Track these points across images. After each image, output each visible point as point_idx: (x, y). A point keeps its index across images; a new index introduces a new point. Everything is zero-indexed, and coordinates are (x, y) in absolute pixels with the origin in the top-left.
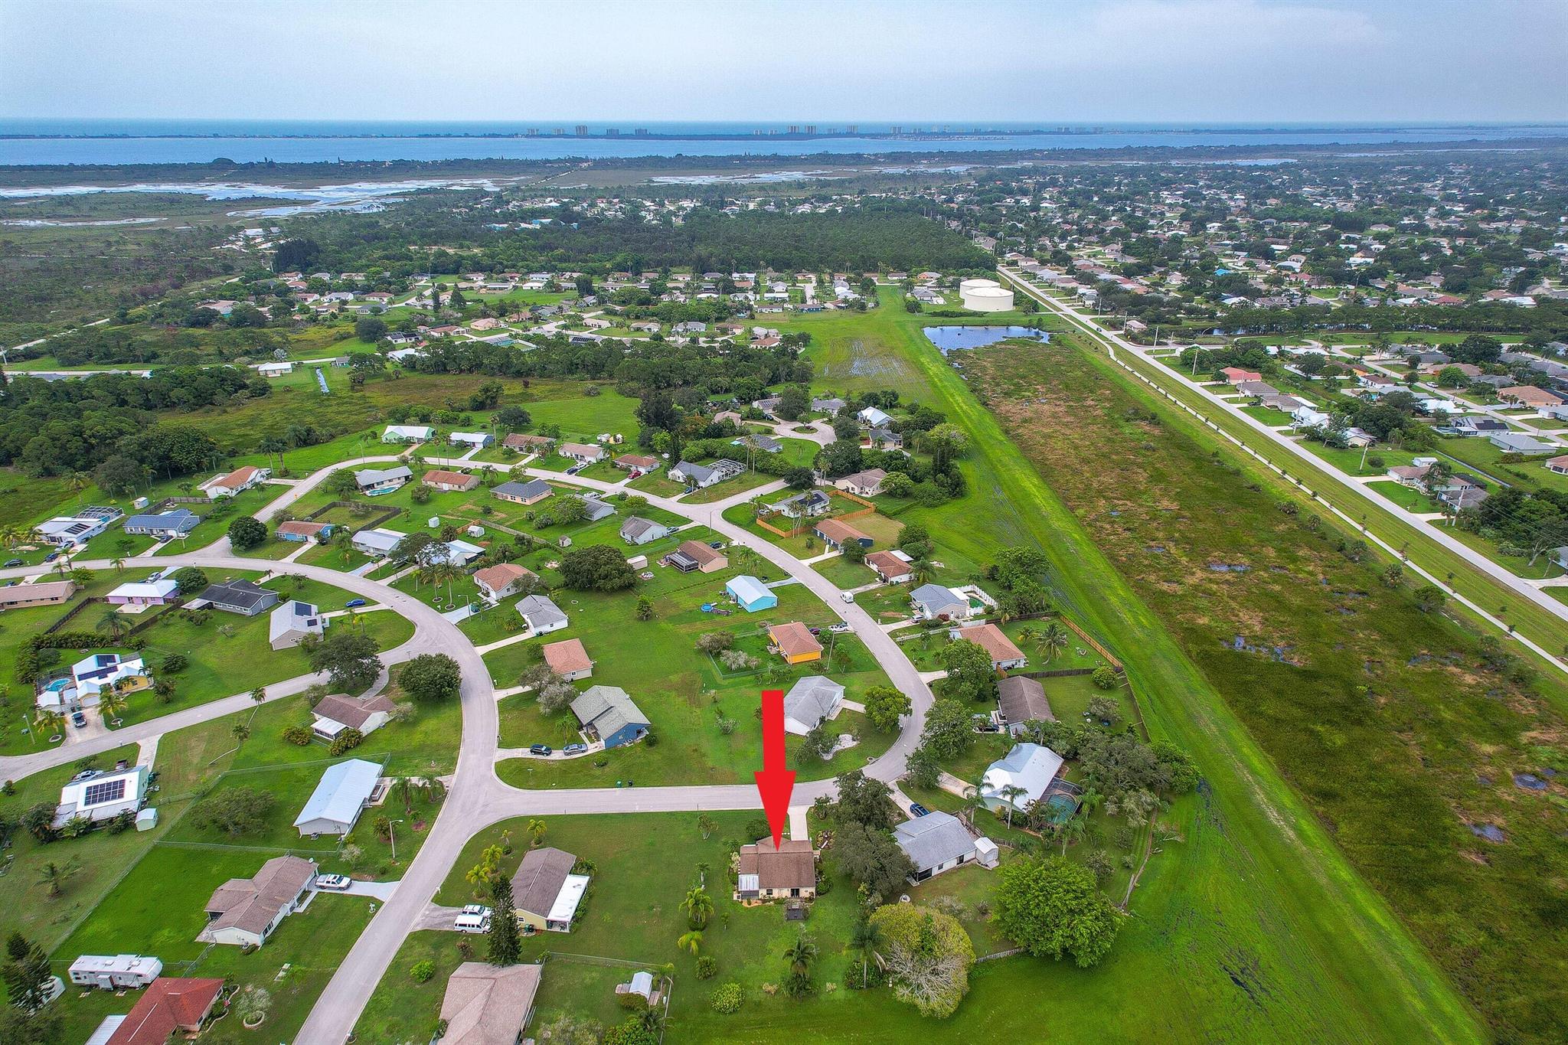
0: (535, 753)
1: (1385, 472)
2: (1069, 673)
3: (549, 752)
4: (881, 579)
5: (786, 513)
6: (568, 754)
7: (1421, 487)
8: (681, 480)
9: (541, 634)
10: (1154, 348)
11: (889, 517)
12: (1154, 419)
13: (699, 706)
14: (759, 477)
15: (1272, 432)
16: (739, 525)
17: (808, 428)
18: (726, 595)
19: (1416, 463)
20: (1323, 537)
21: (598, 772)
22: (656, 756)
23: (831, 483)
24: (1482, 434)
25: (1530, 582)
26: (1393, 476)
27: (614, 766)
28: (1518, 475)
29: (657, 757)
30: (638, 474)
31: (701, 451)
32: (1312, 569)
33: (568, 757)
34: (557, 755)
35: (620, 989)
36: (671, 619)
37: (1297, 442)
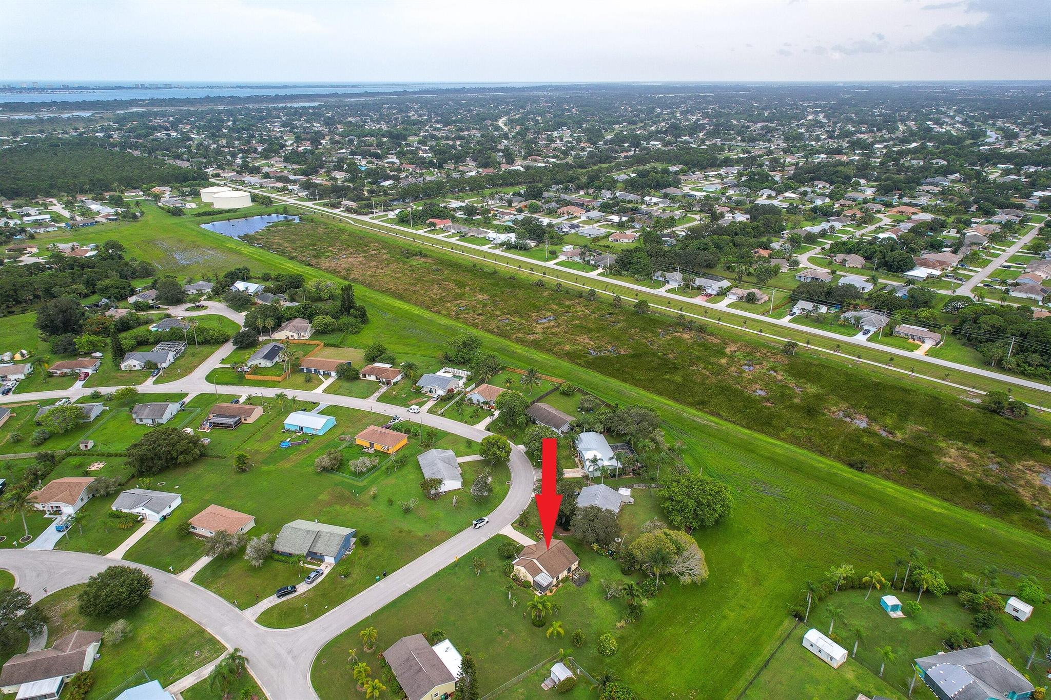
0: (283, 595)
1: (558, 257)
2: (547, 394)
3: (294, 589)
4: (383, 383)
5: (263, 365)
6: (311, 582)
7: (578, 259)
8: (138, 368)
9: (164, 518)
10: (374, 215)
11: (338, 346)
12: (420, 254)
13: (367, 505)
14: (205, 349)
15: (485, 248)
16: (233, 384)
17: (198, 306)
18: (288, 431)
19: (564, 250)
20: (567, 293)
21: (349, 581)
22: (377, 549)
23: (268, 338)
24: (573, 231)
25: (659, 290)
26: (562, 258)
27: (356, 572)
28: (604, 246)
29: (379, 550)
30: (87, 375)
31: (134, 342)
32: (581, 309)
33: (314, 584)
34: (302, 588)
35: (546, 685)
36: (266, 462)
37: (502, 251)
